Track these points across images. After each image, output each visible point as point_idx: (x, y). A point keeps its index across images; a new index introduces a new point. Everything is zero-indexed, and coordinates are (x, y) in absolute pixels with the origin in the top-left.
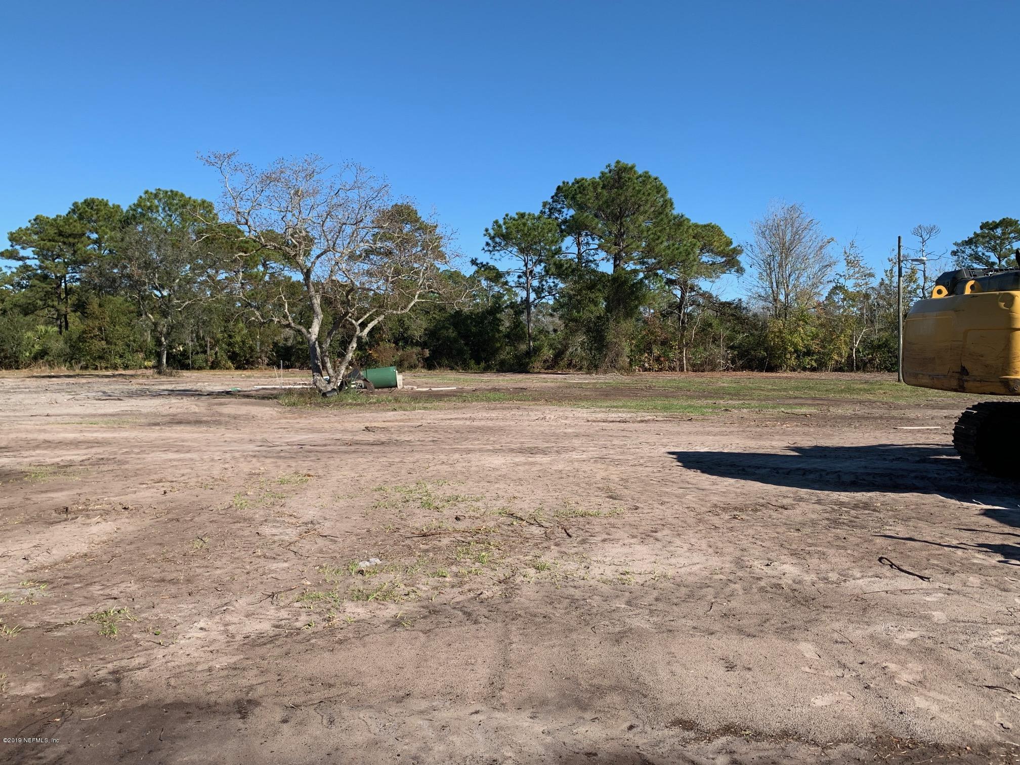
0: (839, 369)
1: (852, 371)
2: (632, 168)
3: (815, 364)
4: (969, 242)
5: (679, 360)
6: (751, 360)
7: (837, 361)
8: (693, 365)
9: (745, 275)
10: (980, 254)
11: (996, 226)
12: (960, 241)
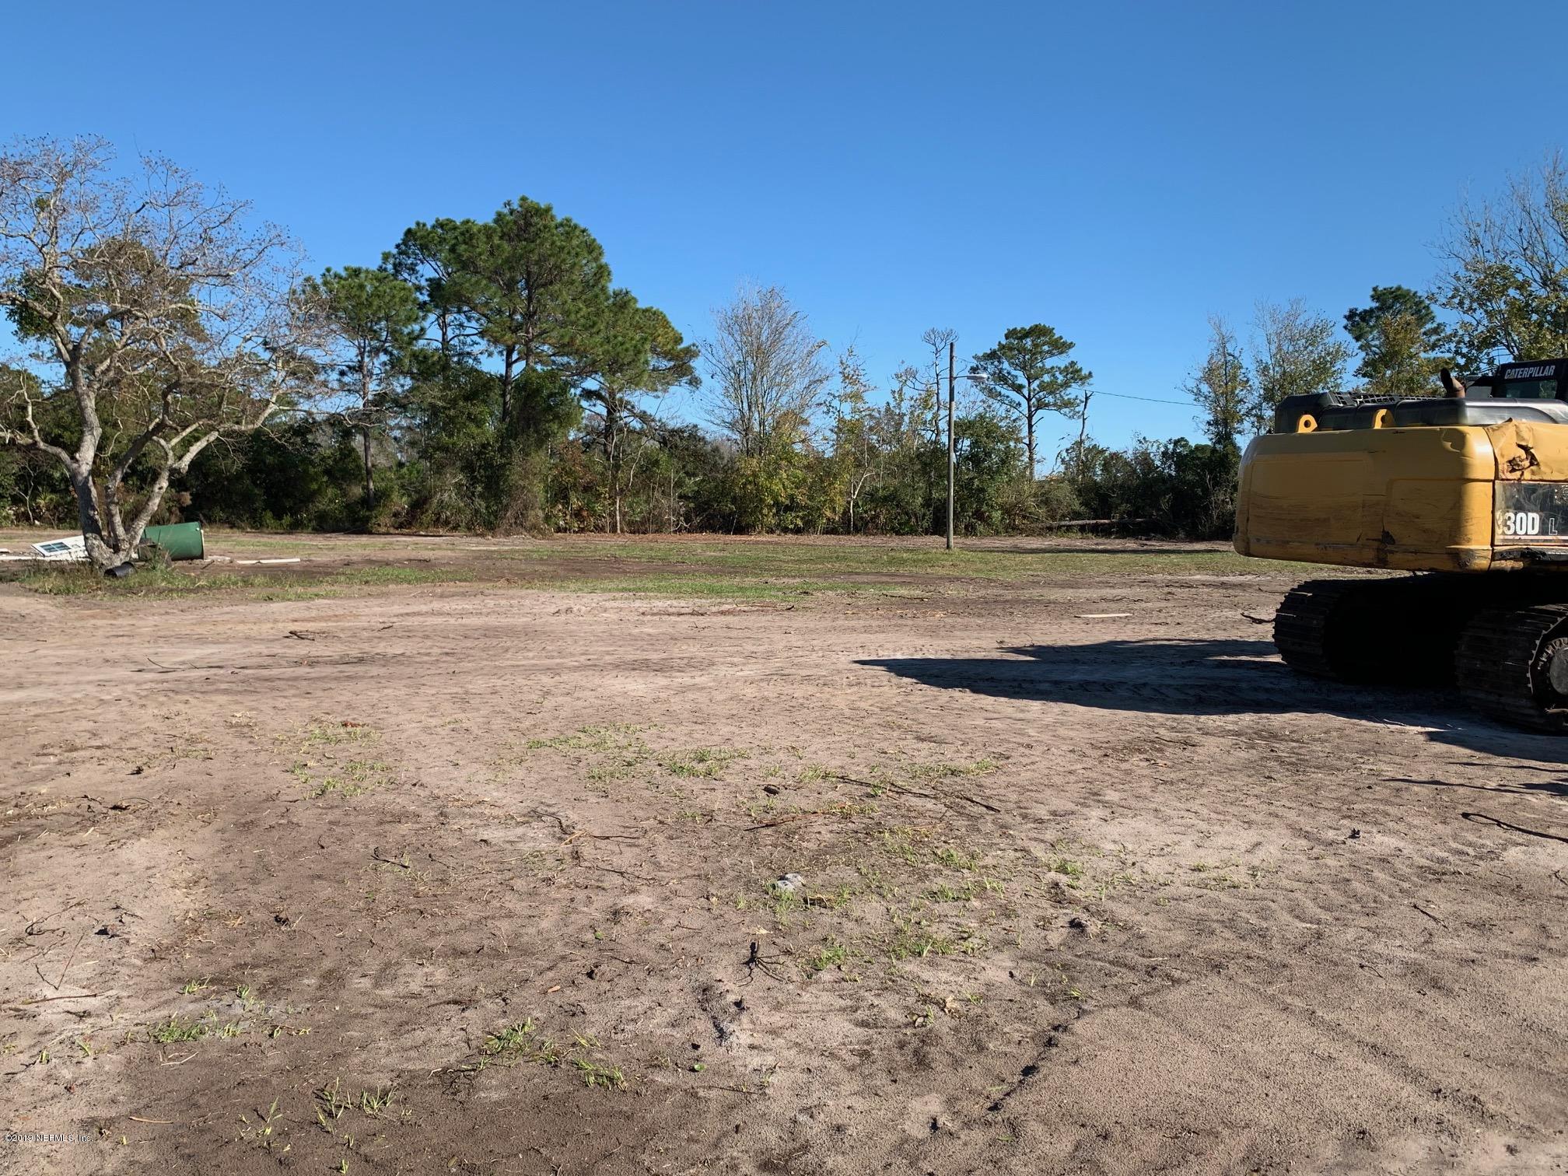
0: (831, 531)
1: (849, 533)
2: (548, 210)
3: (800, 523)
4: (992, 356)
5: (610, 515)
6: (712, 516)
7: (829, 519)
8: (630, 524)
9: (702, 388)
10: (1005, 372)
11: (1026, 334)
12: (980, 354)
